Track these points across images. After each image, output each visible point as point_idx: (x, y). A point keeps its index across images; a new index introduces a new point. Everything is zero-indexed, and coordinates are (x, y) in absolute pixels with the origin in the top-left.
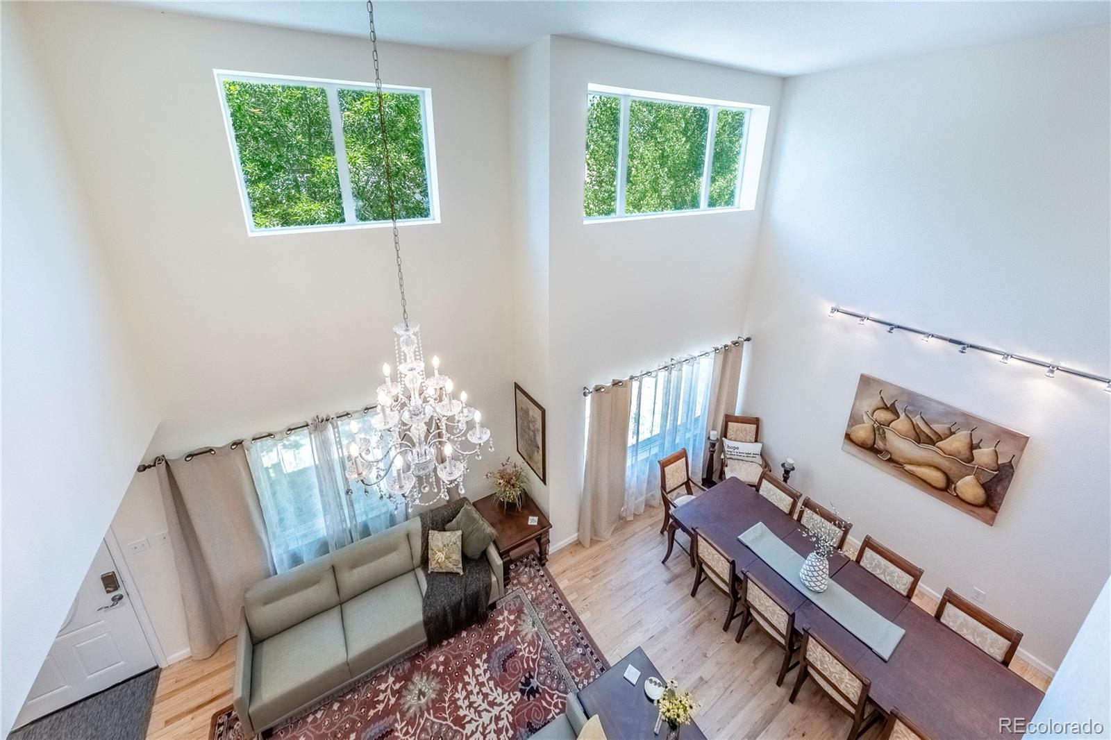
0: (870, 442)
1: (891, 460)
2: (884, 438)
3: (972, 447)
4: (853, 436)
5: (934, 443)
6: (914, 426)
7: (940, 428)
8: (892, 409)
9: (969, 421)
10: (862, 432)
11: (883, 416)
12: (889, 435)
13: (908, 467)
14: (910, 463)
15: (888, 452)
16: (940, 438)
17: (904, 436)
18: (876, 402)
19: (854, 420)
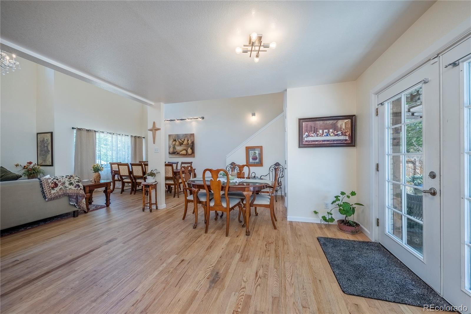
0: (173, 151)
1: (178, 153)
2: (175, 148)
3: (188, 141)
4: (170, 152)
5: (182, 144)
6: (179, 142)
7: (183, 140)
8: (175, 140)
9: (186, 135)
10: (171, 150)
11: (174, 143)
12: (176, 147)
13: (180, 153)
14: (180, 152)
15: (177, 152)
16: (183, 142)
17: (178, 146)
18: (172, 140)
19: (170, 147)
